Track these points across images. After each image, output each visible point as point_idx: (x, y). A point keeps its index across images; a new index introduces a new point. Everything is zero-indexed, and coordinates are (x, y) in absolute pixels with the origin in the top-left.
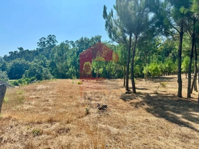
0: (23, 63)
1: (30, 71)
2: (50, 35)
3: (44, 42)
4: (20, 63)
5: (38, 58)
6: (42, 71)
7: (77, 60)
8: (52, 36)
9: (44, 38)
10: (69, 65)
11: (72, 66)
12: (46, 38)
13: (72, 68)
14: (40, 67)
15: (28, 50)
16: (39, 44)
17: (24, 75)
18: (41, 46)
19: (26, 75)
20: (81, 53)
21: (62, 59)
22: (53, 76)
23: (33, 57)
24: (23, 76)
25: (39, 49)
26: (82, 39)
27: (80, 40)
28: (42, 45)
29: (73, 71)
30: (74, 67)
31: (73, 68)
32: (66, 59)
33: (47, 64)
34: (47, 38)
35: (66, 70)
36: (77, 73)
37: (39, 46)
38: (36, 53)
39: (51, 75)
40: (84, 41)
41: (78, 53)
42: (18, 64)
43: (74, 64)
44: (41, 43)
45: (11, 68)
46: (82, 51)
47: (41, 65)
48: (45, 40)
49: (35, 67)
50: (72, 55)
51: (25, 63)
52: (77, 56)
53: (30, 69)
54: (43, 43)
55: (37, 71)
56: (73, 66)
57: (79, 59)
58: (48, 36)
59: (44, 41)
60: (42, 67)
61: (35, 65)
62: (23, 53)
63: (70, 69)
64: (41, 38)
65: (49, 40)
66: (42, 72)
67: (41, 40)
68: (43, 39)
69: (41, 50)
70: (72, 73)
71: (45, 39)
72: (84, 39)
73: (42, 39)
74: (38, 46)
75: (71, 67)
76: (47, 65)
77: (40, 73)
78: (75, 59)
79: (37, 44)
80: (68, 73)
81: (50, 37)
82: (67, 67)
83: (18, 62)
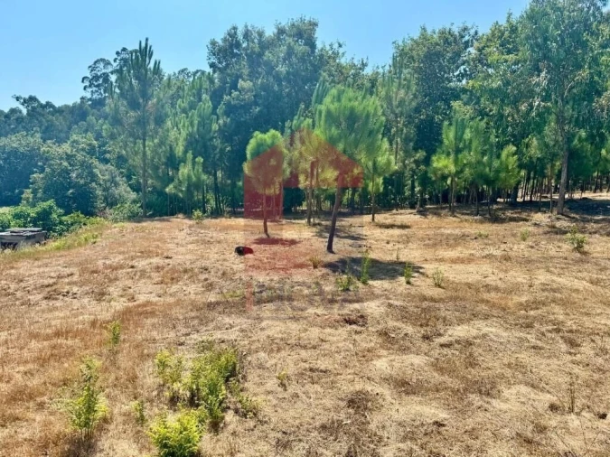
1: (47, 176)
2: (124, 49)
3: (106, 77)
4: (22, 150)
5: (86, 131)
6: (93, 177)
7: (215, 127)
8: (132, 52)
9: (102, 60)
10: (179, 150)
11: (190, 155)
12: (112, 62)
13: (189, 165)
14: (84, 162)
15: (49, 104)
16: (87, 83)
17: (28, 194)
18: (94, 89)
19: (35, 192)
20: (230, 94)
21: (142, 122)
22: (133, 195)
23: (70, 128)
24: (23, 196)
25: (90, 99)
26: (232, 34)
27: (225, 40)
28: (98, 86)
29: (194, 179)
30: (200, 159)
31: (194, 163)
32: (160, 121)
33: (109, 152)
34: (115, 60)
35: (170, 173)
36: (216, 184)
37: (90, 90)
38: (77, 113)
39: (129, 189)
40: (244, 45)
41: (216, 97)
42: (15, 152)
43: (199, 145)
44: (96, 78)
46: (234, 86)
47: (89, 154)
48: (110, 69)
49: (65, 164)
50: (192, 106)
51: (39, 149)
52: (214, 112)
53: (48, 170)
54: (101, 80)
55: (74, 175)
56: (194, 157)
57: (221, 122)
58: (118, 53)
59: (104, 71)
60: (96, 162)
61: (66, 154)
62: (37, 114)
63: (185, 171)
64: (96, 62)
66: (92, 181)
67: (92, 68)
68: (101, 65)
69: (98, 103)
70: (195, 186)
71: (107, 63)
72: (240, 37)
73: (97, 65)
74: (85, 88)
75: (185, 162)
76: (108, 156)
77: (86, 184)
78: (204, 123)
79: (83, 81)
80: (175, 187)
81: (124, 55)
82: (173, 162)
83: (14, 145)
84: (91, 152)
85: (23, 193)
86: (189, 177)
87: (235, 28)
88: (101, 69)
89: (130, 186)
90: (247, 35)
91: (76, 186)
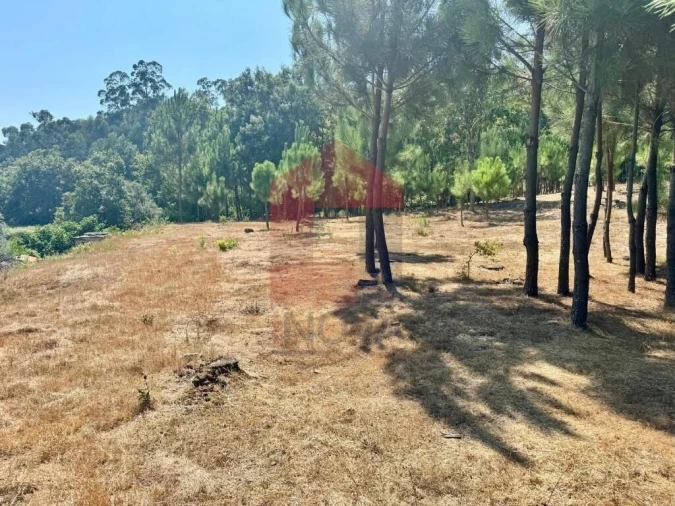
0: (55, 167)
1: (78, 194)
2: (141, 62)
3: (122, 89)
4: (44, 169)
5: (107, 148)
6: (121, 194)
7: (233, 151)
8: (149, 64)
9: (119, 72)
10: (206, 171)
11: (214, 175)
12: (130, 75)
13: (215, 183)
14: (112, 180)
15: (66, 121)
16: (104, 97)
17: (60, 212)
18: (111, 103)
19: (67, 209)
20: (244, 126)
22: (160, 211)
23: (89, 145)
24: (56, 213)
25: (107, 114)
26: (246, 76)
27: (240, 79)
28: (114, 100)
29: (219, 193)
30: (222, 178)
31: (218, 181)
32: (192, 150)
33: (136, 170)
34: (132, 74)
35: (199, 189)
36: (237, 197)
37: (107, 104)
38: (95, 129)
39: (154, 205)
40: (256, 83)
41: (235, 127)
42: (36, 171)
43: (222, 168)
44: (112, 91)
45: (13, 186)
46: (248, 120)
47: (116, 171)
48: (126, 82)
49: (96, 182)
50: (214, 136)
51: (60, 167)
52: (232, 140)
53: (78, 189)
54: (118, 93)
55: (104, 193)
56: (218, 177)
57: (239, 148)
58: (135, 67)
59: (121, 84)
60: (121, 178)
61: (96, 173)
62: (52, 131)
63: (210, 188)
64: (111, 75)
65: (138, 79)
66: (121, 197)
67: (109, 81)
68: (118, 78)
69: (114, 118)
70: (218, 199)
71: (124, 76)
72: (253, 76)
73: (113, 78)
74: (101, 102)
75: (211, 181)
76: (135, 173)
77: (116, 200)
78: (224, 149)
79: (99, 95)
80: (205, 200)
81: (142, 68)
82: (202, 181)
83: (35, 164)
84: (119, 169)
85: (55, 211)
86: (215, 192)
87: (248, 70)
88: (118, 82)
89: (156, 201)
90: (258, 75)
91: (106, 203)
